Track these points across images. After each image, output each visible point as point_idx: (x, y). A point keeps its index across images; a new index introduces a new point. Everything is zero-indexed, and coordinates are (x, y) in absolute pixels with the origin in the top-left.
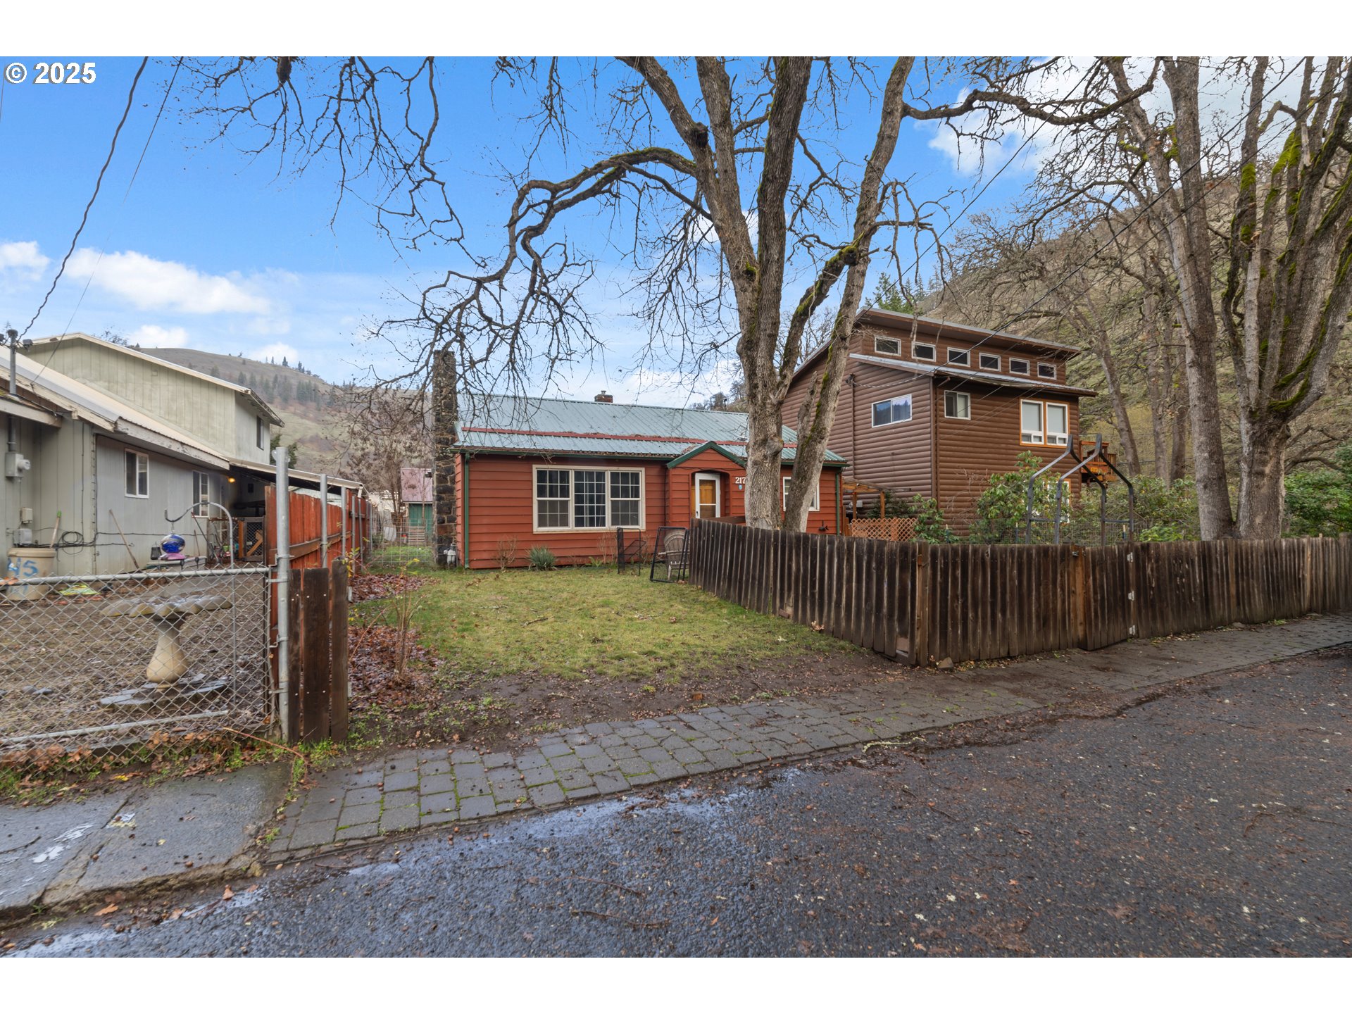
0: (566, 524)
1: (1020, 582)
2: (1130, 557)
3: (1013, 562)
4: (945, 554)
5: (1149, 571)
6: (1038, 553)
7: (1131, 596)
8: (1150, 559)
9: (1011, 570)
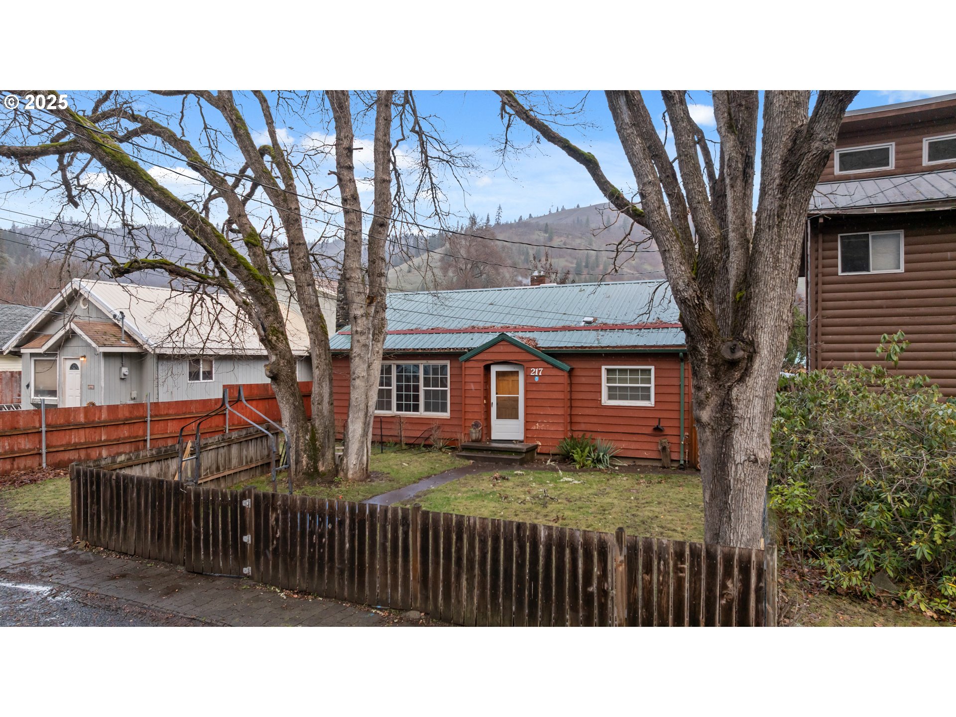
0: (389, 408)
1: (139, 504)
2: (247, 503)
3: (133, 487)
4: (85, 473)
5: (272, 521)
6: (153, 484)
7: (247, 539)
8: (275, 510)
9: (132, 493)
